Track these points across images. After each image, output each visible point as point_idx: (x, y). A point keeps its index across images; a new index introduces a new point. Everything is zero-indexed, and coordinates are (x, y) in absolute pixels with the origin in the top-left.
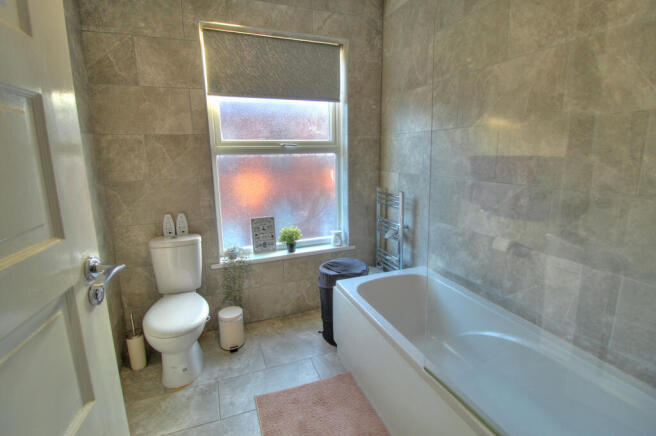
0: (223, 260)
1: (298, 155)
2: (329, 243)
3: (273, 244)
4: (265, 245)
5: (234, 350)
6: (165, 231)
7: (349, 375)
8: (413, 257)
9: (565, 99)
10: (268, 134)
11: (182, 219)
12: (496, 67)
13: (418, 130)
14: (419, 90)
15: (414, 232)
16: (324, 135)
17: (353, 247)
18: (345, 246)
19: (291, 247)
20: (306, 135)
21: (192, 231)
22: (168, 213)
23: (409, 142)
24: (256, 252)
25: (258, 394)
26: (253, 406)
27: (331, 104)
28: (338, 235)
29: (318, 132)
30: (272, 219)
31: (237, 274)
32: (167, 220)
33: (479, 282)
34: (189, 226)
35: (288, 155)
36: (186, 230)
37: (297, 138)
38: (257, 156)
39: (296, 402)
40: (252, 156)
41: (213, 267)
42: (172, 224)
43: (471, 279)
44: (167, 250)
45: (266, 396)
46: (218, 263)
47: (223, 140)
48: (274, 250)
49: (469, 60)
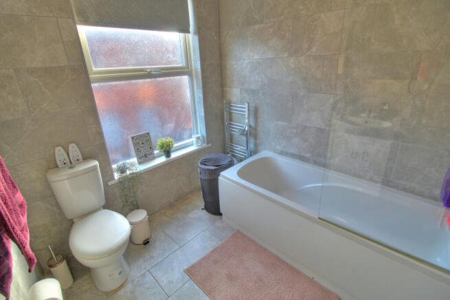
0: (117, 176)
1: (162, 79)
2: (192, 145)
3: (152, 153)
4: (146, 156)
5: (146, 243)
6: (59, 163)
7: (238, 232)
8: (256, 145)
9: (372, 41)
10: (134, 62)
11: (73, 149)
12: (322, 15)
13: (256, 57)
14: (257, 27)
15: (255, 129)
16: (178, 61)
17: (210, 145)
18: (204, 145)
19: (168, 154)
20: (164, 62)
21: (86, 158)
22: (58, 146)
23: (249, 67)
24: (140, 163)
25: (185, 267)
26: (187, 278)
27: (182, 35)
28: (198, 138)
29: (174, 59)
30: (148, 134)
31: (131, 184)
32: (60, 153)
33: (308, 155)
34: (82, 154)
35: (153, 79)
36: (80, 157)
37: (159, 64)
38: (128, 82)
39: (216, 262)
40: (122, 82)
41: (110, 183)
42: (66, 155)
43: (303, 154)
44: (66, 181)
45: (193, 267)
46: (114, 179)
47: (94, 69)
48: (154, 158)
49: (301, 8)
